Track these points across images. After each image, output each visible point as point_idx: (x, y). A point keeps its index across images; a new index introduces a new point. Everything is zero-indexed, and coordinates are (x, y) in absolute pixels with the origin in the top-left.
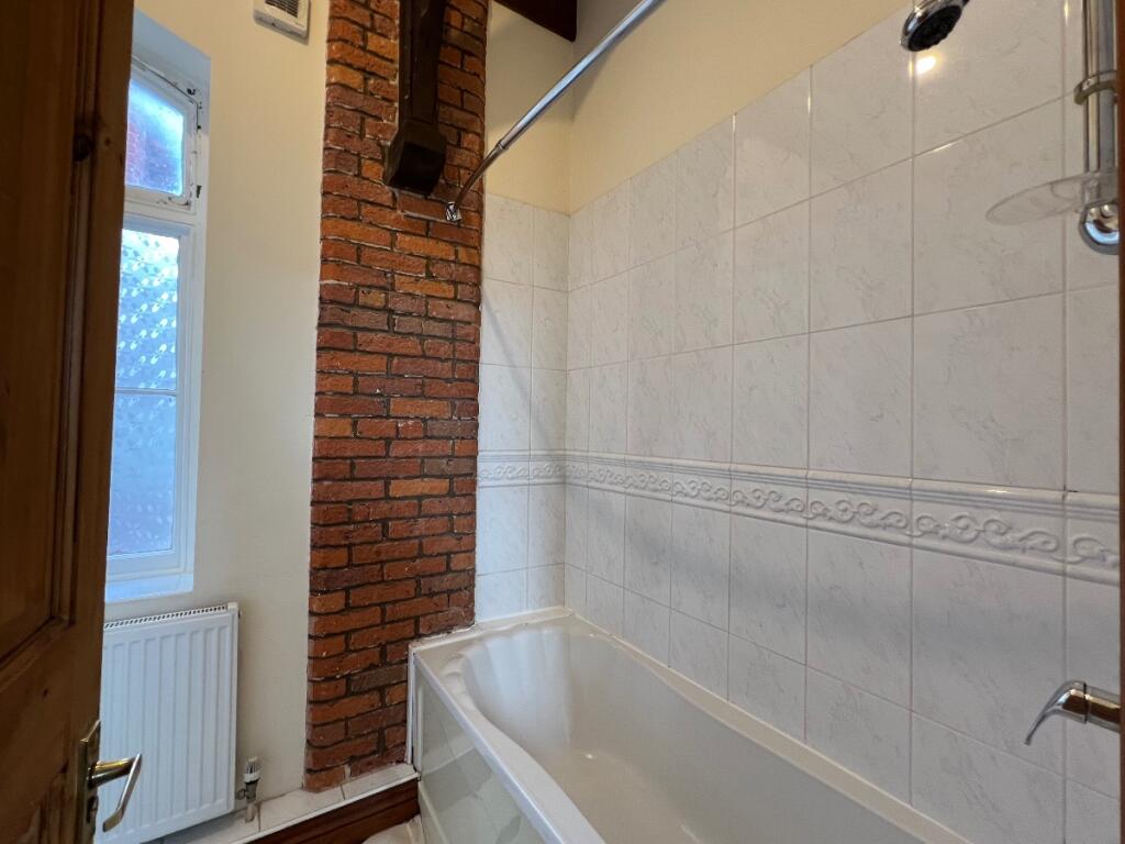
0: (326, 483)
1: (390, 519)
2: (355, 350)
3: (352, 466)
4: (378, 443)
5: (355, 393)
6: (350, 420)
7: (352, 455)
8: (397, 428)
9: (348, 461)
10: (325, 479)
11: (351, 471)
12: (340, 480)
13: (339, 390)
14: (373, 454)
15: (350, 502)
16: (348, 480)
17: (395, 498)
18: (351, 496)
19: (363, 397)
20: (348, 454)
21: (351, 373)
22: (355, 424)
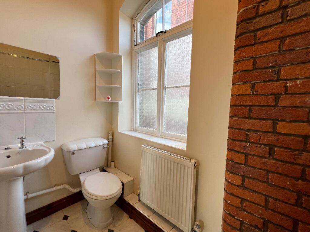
0: (235, 118)
1: (276, 146)
2: (255, 43)
3: (250, 110)
4: (269, 97)
5: (255, 69)
6: (250, 85)
7: (250, 104)
8: (286, 87)
9: (248, 108)
10: (234, 116)
11: (249, 113)
12: (243, 118)
13: (244, 69)
14: (265, 104)
15: (248, 130)
16: (247, 118)
17: (280, 134)
18: (248, 128)
19: (259, 71)
20: (248, 103)
21: (252, 58)
22: (253, 86)
